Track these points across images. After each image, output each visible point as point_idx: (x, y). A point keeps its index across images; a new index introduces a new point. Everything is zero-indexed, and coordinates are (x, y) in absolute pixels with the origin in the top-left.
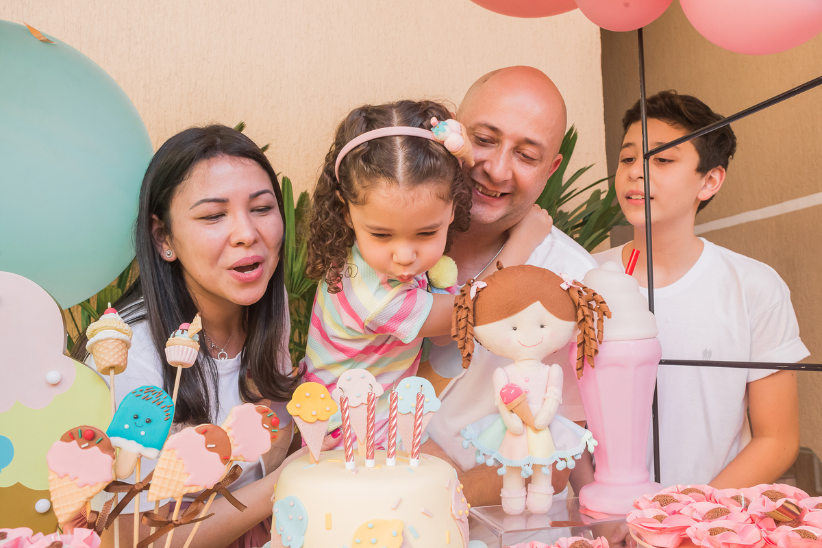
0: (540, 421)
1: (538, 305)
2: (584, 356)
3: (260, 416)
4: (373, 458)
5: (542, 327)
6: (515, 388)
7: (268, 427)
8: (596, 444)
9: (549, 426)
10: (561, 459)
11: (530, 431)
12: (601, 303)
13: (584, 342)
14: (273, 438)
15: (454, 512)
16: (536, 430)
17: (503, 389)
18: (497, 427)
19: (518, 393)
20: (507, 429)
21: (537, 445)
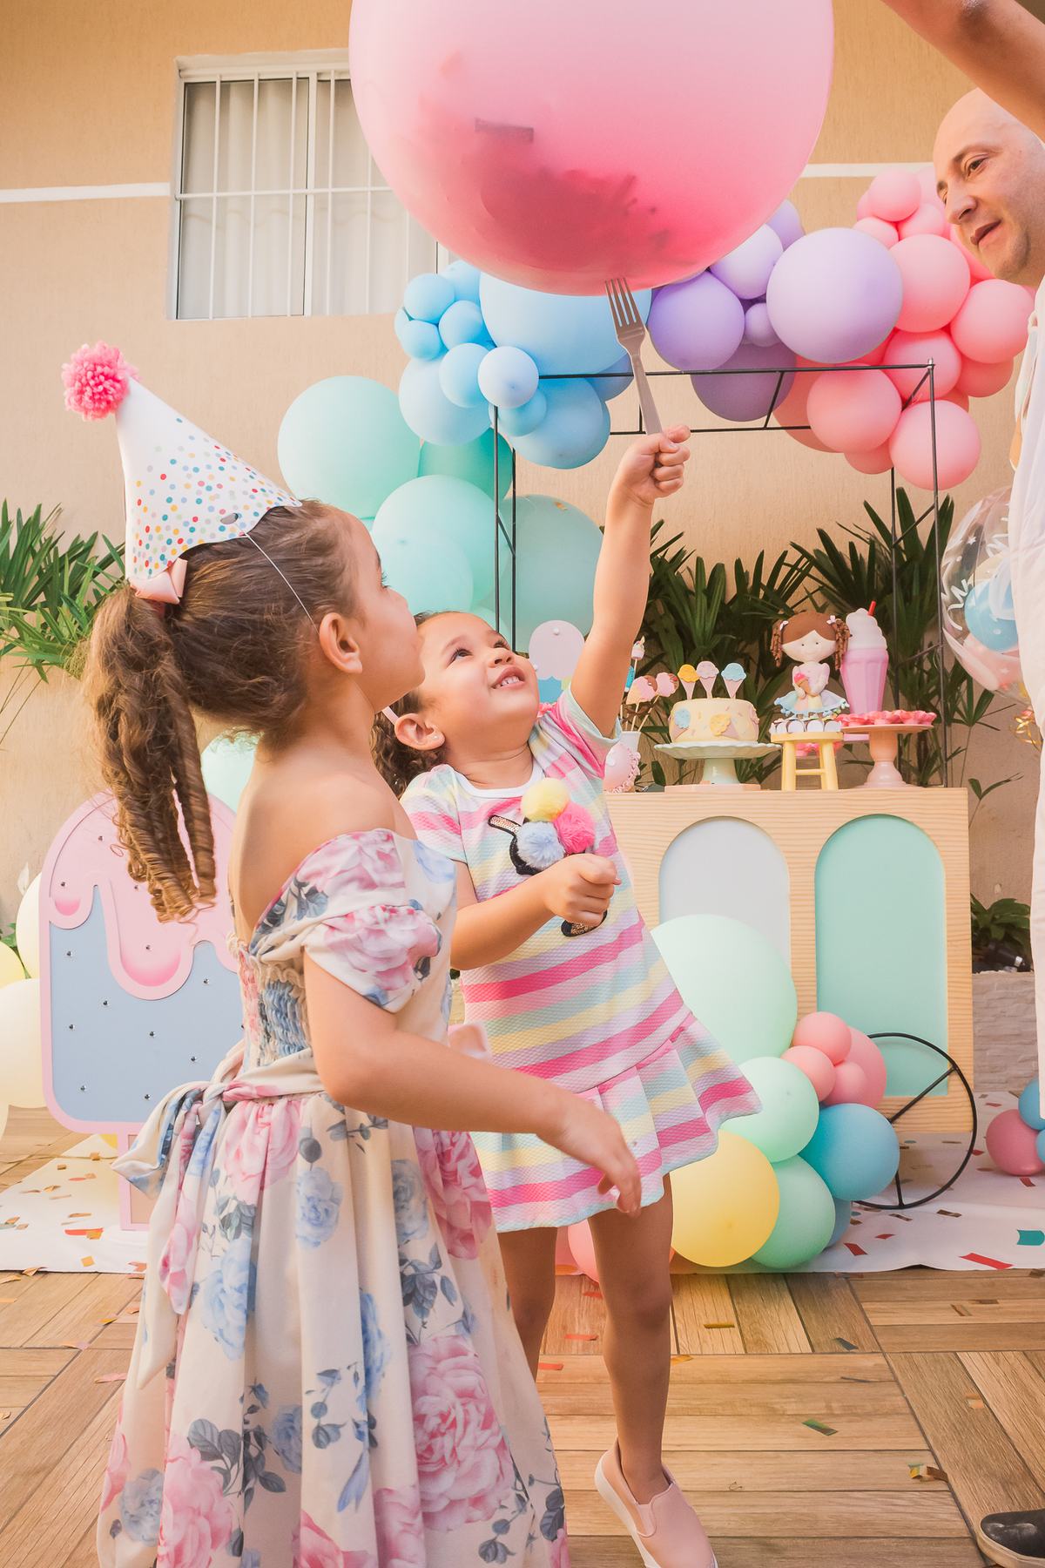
1: (814, 631)
3: (670, 679)
5: (817, 644)
8: (848, 705)
9: (820, 694)
13: (839, 652)
14: (675, 686)
16: (813, 696)
19: (802, 676)
20: (798, 697)
21: (813, 704)
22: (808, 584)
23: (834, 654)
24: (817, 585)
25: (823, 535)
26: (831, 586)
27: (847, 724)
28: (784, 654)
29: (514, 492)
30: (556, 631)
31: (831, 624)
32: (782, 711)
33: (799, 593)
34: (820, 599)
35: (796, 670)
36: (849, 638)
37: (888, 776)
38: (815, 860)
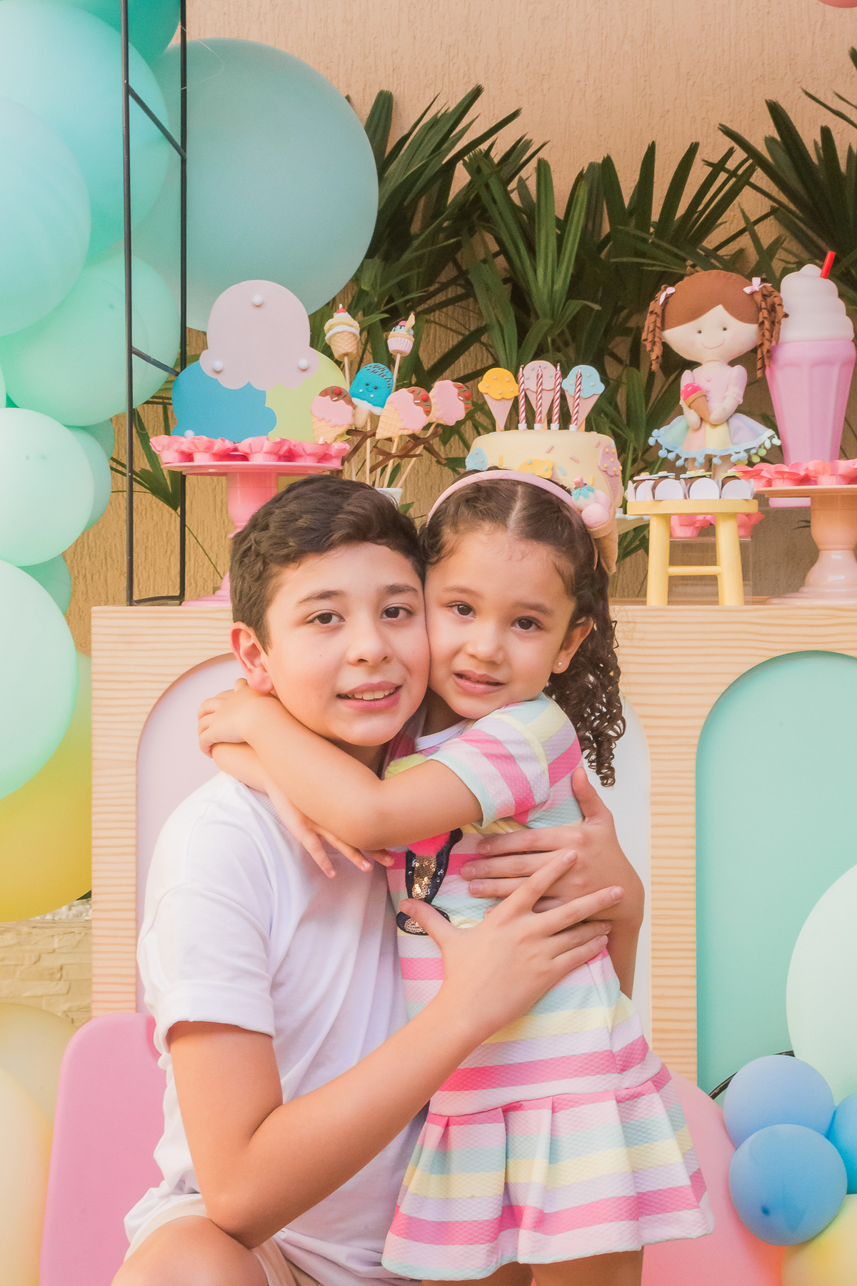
0: (717, 416)
1: (720, 308)
2: (763, 357)
3: (456, 391)
5: (725, 329)
7: (462, 398)
8: (777, 442)
9: (727, 421)
10: (735, 451)
11: (707, 426)
12: (779, 305)
13: (763, 343)
15: (599, 464)
16: (714, 426)
19: (696, 389)
20: (688, 427)
21: (713, 441)
22: (751, 203)
23: (754, 351)
24: (766, 206)
25: (775, 110)
26: (792, 206)
27: (769, 483)
28: (666, 346)
29: (184, 34)
30: (257, 299)
31: (753, 293)
32: (662, 453)
33: (731, 221)
34: (769, 232)
35: (687, 378)
36: (783, 321)
37: (842, 577)
38: (698, 733)
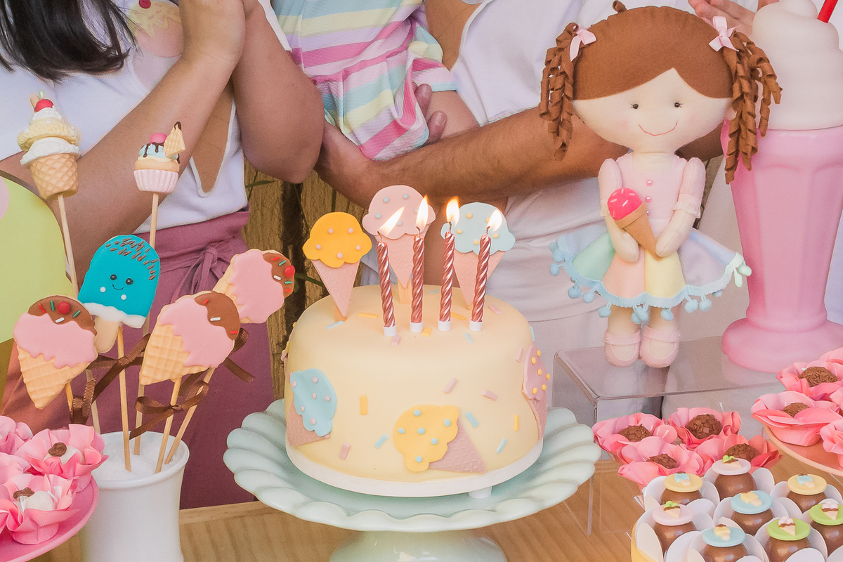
0: (664, 245)
1: (672, 76)
2: (737, 151)
3: (269, 266)
4: (420, 321)
5: (677, 105)
6: (630, 198)
7: (279, 279)
8: (749, 273)
9: (679, 251)
10: (693, 297)
11: (649, 258)
12: (770, 76)
13: (739, 131)
15: (525, 391)
16: (658, 257)
17: (611, 198)
18: (601, 248)
20: (613, 252)
31: (723, 48)
